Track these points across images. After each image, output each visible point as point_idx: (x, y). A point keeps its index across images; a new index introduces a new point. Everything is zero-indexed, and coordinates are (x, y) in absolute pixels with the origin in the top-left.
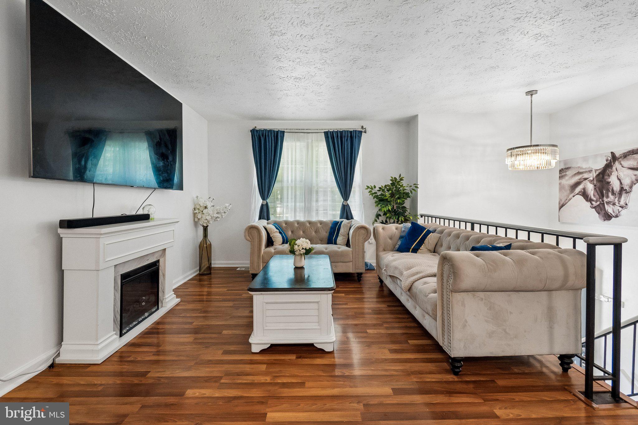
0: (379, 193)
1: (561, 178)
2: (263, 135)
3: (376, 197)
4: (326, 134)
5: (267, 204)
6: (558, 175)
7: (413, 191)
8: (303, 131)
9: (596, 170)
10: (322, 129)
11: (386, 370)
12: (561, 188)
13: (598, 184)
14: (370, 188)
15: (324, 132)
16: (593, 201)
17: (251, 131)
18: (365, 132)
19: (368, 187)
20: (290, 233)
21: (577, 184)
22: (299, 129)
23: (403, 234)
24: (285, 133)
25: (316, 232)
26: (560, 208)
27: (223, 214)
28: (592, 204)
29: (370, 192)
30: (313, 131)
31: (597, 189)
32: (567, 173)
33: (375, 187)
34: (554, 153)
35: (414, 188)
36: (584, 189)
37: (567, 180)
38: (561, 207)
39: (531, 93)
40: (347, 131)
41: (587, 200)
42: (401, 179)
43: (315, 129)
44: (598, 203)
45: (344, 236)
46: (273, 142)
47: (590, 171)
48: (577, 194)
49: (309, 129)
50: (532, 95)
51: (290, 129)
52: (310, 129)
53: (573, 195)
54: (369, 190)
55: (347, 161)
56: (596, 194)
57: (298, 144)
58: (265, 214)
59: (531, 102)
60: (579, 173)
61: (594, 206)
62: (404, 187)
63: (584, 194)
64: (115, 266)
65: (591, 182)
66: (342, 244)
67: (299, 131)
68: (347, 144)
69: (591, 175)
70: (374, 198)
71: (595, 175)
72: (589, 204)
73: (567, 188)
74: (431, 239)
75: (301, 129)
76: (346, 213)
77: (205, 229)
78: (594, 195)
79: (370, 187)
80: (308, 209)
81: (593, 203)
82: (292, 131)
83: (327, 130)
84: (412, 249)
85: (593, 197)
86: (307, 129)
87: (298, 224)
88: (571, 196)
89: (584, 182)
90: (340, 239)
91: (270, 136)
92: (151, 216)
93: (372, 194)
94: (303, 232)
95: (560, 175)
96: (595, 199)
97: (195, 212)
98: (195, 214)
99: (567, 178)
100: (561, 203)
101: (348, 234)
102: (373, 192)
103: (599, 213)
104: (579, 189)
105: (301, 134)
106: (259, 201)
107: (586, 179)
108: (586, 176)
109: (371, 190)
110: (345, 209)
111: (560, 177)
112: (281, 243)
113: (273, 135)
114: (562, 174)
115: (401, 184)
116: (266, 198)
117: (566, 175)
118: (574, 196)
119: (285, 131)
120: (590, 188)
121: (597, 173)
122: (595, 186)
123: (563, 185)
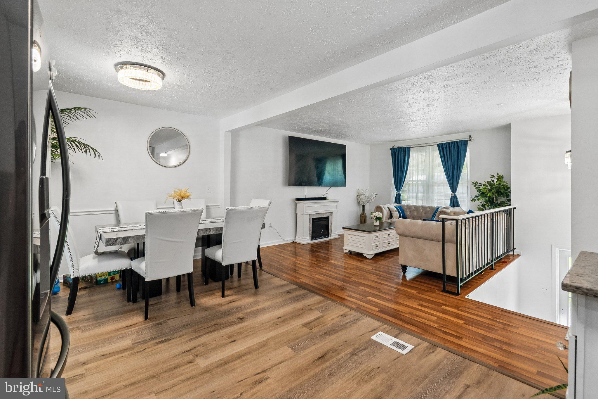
0: (481, 188)
2: (397, 151)
3: (479, 190)
4: (438, 145)
5: (399, 194)
8: (423, 145)
10: (436, 143)
14: (475, 184)
15: (437, 145)
17: (391, 149)
18: (471, 141)
19: (473, 183)
20: (409, 213)
22: (421, 144)
24: (411, 148)
25: (425, 213)
27: (372, 199)
29: (475, 186)
30: (430, 145)
33: (478, 183)
40: (454, 142)
43: (431, 143)
46: (403, 154)
51: (415, 145)
52: (428, 143)
54: (473, 185)
57: (420, 154)
58: (398, 200)
64: (310, 215)
67: (420, 145)
68: (454, 152)
70: (477, 191)
76: (454, 202)
77: (363, 206)
80: (426, 198)
82: (415, 146)
83: (439, 143)
86: (426, 144)
87: (415, 207)
91: (401, 151)
92: (327, 198)
93: (477, 188)
97: (358, 197)
98: (358, 198)
102: (477, 186)
106: (395, 192)
110: (454, 199)
112: (398, 218)
113: (403, 150)
116: (399, 190)
119: (411, 146)
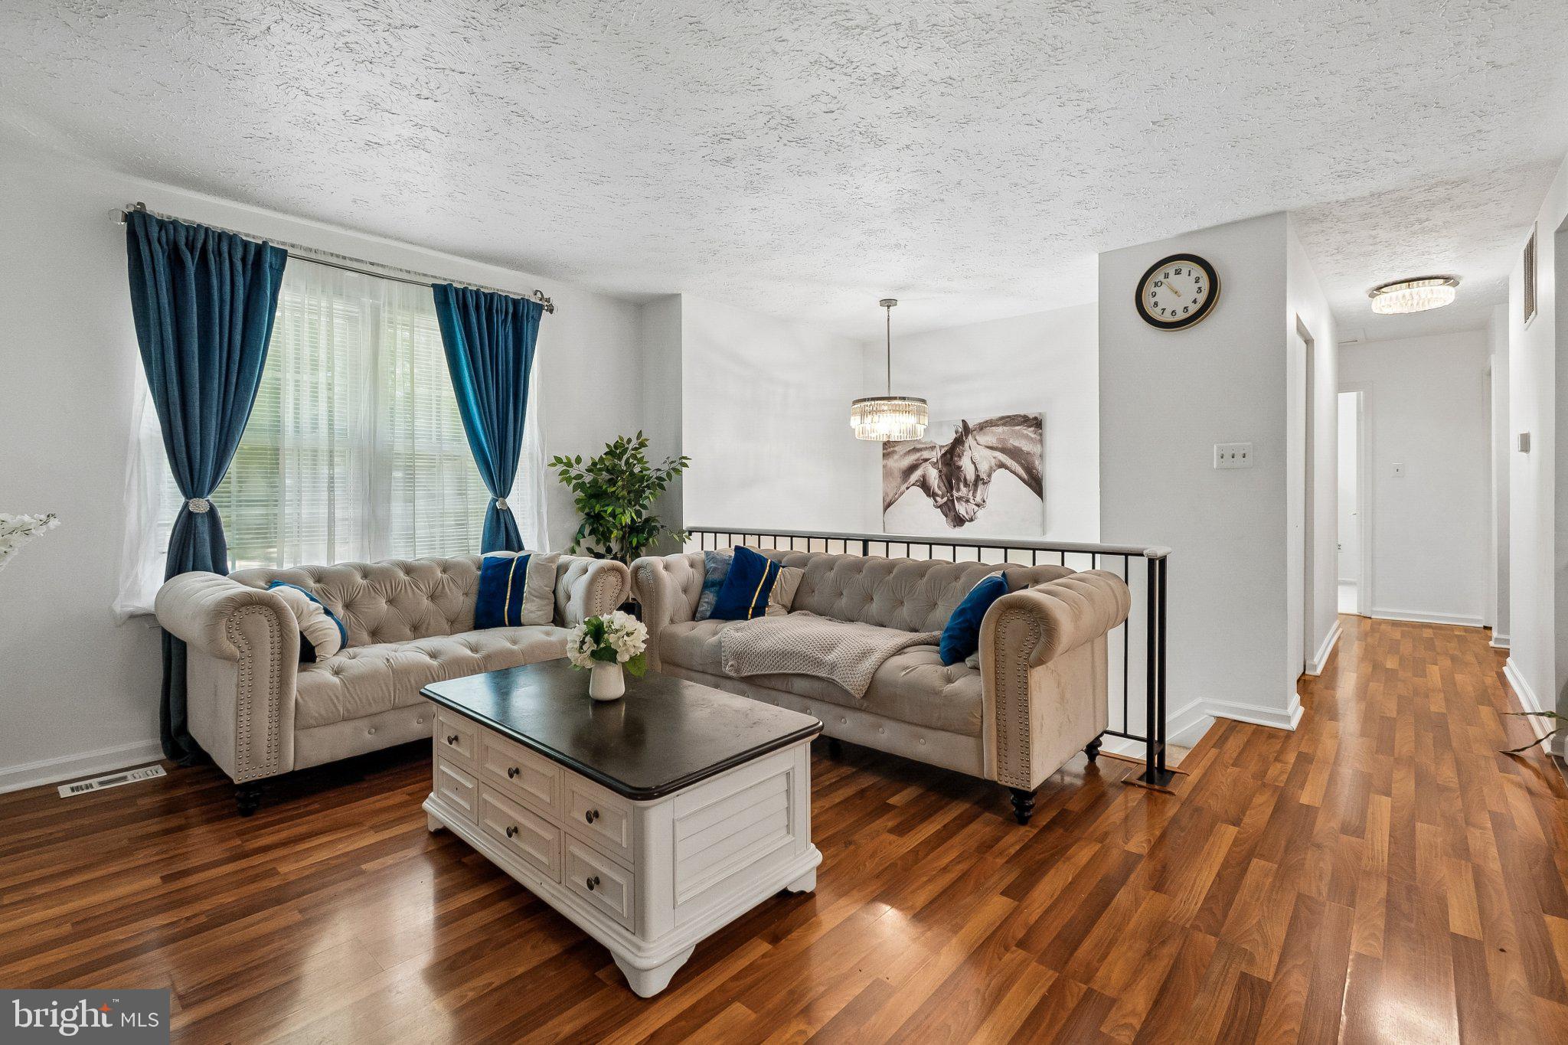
0: (588, 478)
1: (886, 456)
3: (580, 486)
4: (439, 290)
5: (212, 513)
6: (880, 451)
7: (673, 474)
8: (355, 265)
9: (941, 447)
10: (425, 275)
11: (945, 870)
12: (887, 473)
13: (945, 470)
14: (564, 464)
15: (434, 286)
16: (938, 495)
17: (129, 218)
18: (551, 311)
19: (558, 460)
21: (913, 468)
23: (716, 577)
24: (289, 260)
25: (433, 597)
26: (886, 508)
28: (936, 501)
29: (562, 473)
30: (392, 274)
31: (944, 477)
32: (896, 449)
33: (578, 460)
34: (919, 413)
35: (679, 467)
36: (924, 476)
37: (897, 460)
38: (887, 506)
39: (888, 303)
40: (505, 296)
41: (928, 495)
42: (642, 445)
43: (401, 270)
44: (945, 499)
45: (541, 597)
46: (240, 279)
47: (933, 448)
48: (913, 485)
49: (378, 265)
50: (889, 307)
51: (310, 250)
52: (382, 266)
53: (906, 485)
54: (560, 468)
55: (505, 386)
56: (942, 485)
57: (340, 306)
59: (888, 320)
60: (915, 450)
61: (939, 504)
62: (646, 462)
63: (924, 485)
65: (934, 465)
66: (543, 623)
67: (341, 262)
68: (505, 334)
69: (934, 453)
70: (575, 489)
71: (939, 455)
72: (931, 501)
73: (898, 475)
74: (787, 581)
75: (351, 259)
76: (505, 532)
78: (939, 487)
79: (565, 460)
80: (374, 527)
81: (938, 499)
82: (313, 256)
83: (445, 283)
84: (753, 609)
85: (937, 490)
86: (372, 264)
87: (365, 576)
88: (904, 487)
89: (924, 465)
90: (530, 608)
91: (226, 255)
93: (569, 480)
94: (391, 601)
95: (885, 451)
96: (940, 493)
99: (896, 457)
100: (888, 500)
101: (554, 592)
102: (573, 473)
103: (946, 516)
104: (916, 476)
105: (349, 273)
106: (171, 503)
107: (926, 460)
108: (926, 454)
109: (565, 468)
110: (502, 520)
111: (884, 455)
112: (338, 648)
113: (237, 255)
114: (889, 450)
115: (639, 456)
116: (206, 491)
117: (894, 452)
118: (907, 488)
119: (290, 251)
120: (933, 476)
121: (943, 452)
122: (940, 471)
123: (891, 468)
